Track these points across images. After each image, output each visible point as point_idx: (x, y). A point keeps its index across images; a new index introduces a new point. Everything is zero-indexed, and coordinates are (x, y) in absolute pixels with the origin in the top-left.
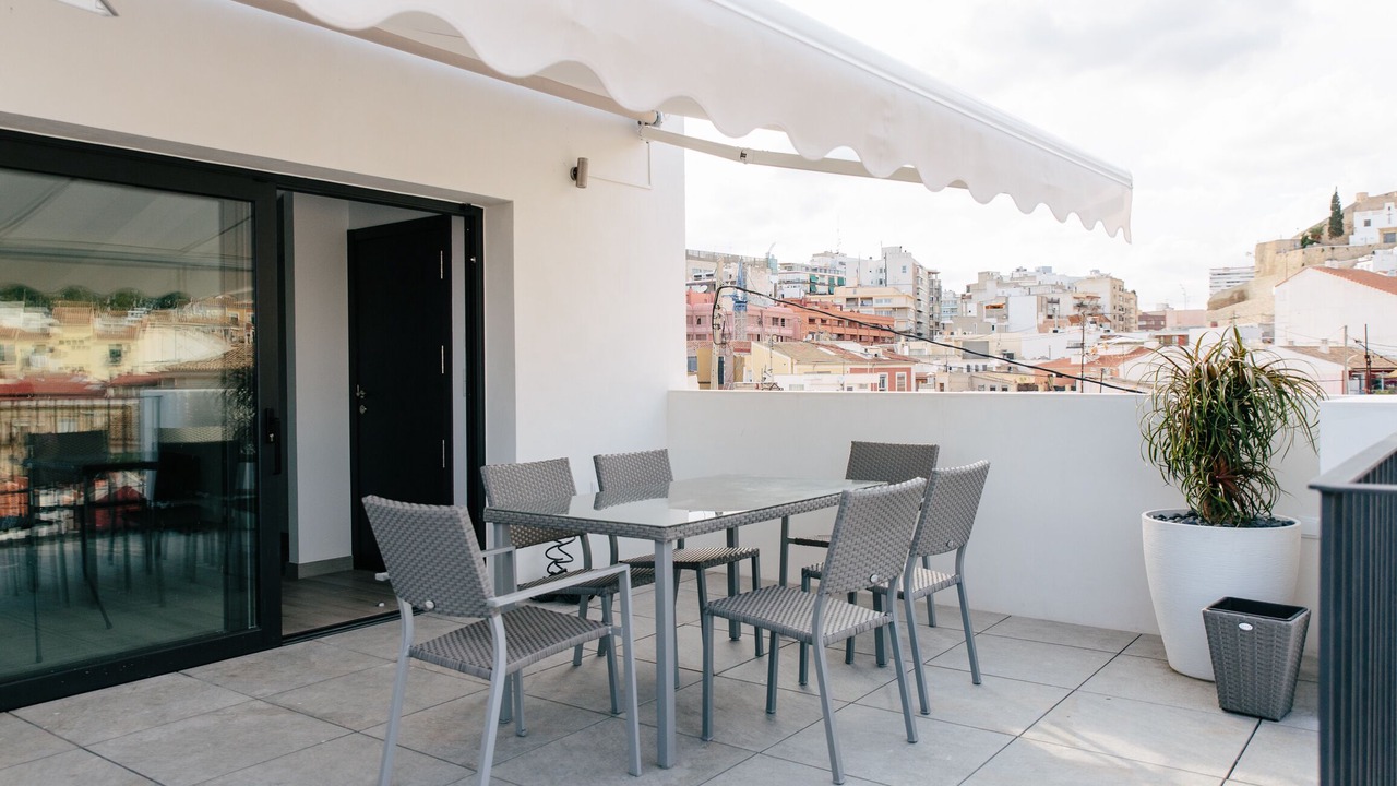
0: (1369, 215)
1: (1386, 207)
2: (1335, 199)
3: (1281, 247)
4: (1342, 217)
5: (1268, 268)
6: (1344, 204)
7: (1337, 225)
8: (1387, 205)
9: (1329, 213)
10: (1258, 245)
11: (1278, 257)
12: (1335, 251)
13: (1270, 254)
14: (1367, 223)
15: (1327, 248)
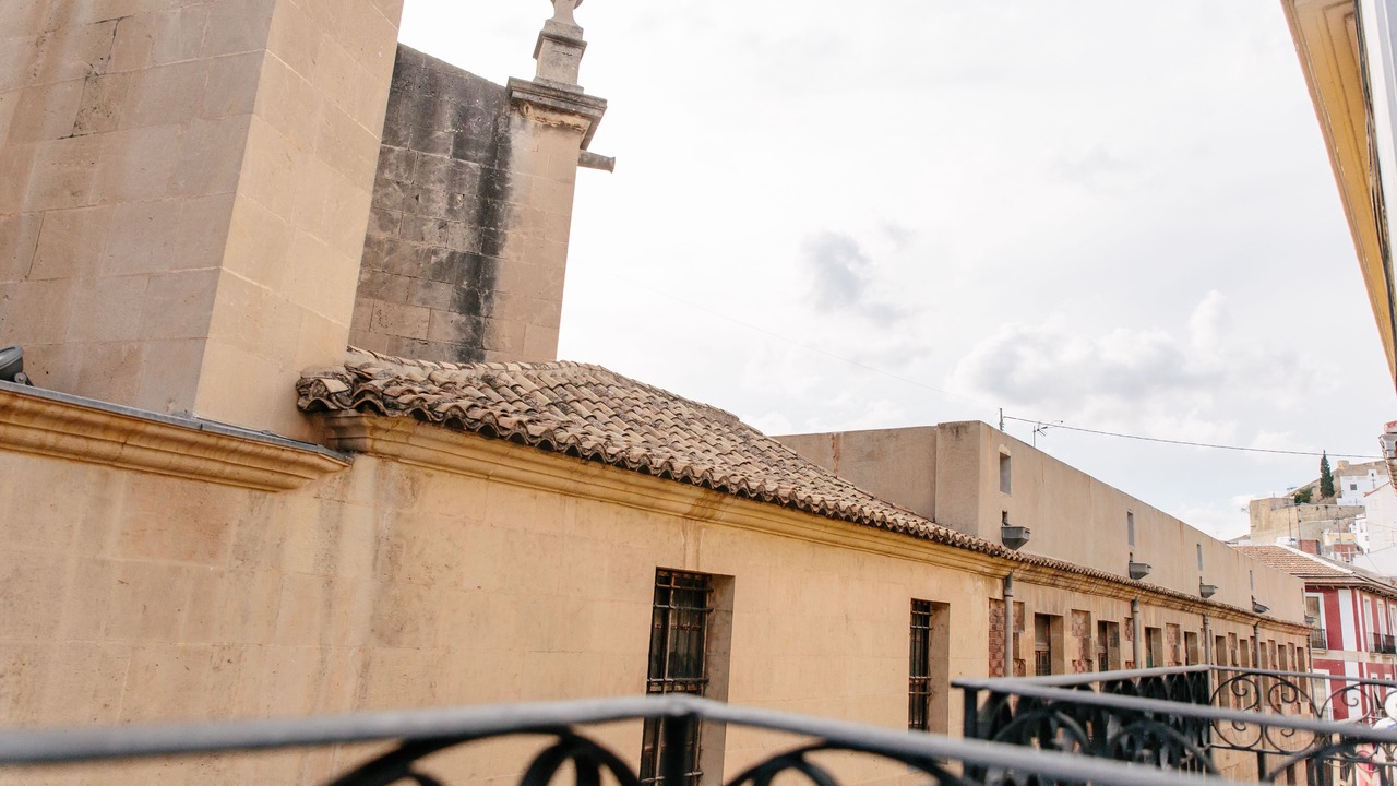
0: (1354, 480)
1: (1370, 475)
2: (1324, 462)
3: (1273, 504)
4: (1332, 479)
5: (1264, 523)
6: (1333, 467)
7: (1328, 486)
8: (1370, 471)
9: (1319, 475)
10: (1251, 502)
11: (1273, 514)
12: (1329, 509)
13: (1264, 511)
14: (1353, 487)
15: (1321, 506)
